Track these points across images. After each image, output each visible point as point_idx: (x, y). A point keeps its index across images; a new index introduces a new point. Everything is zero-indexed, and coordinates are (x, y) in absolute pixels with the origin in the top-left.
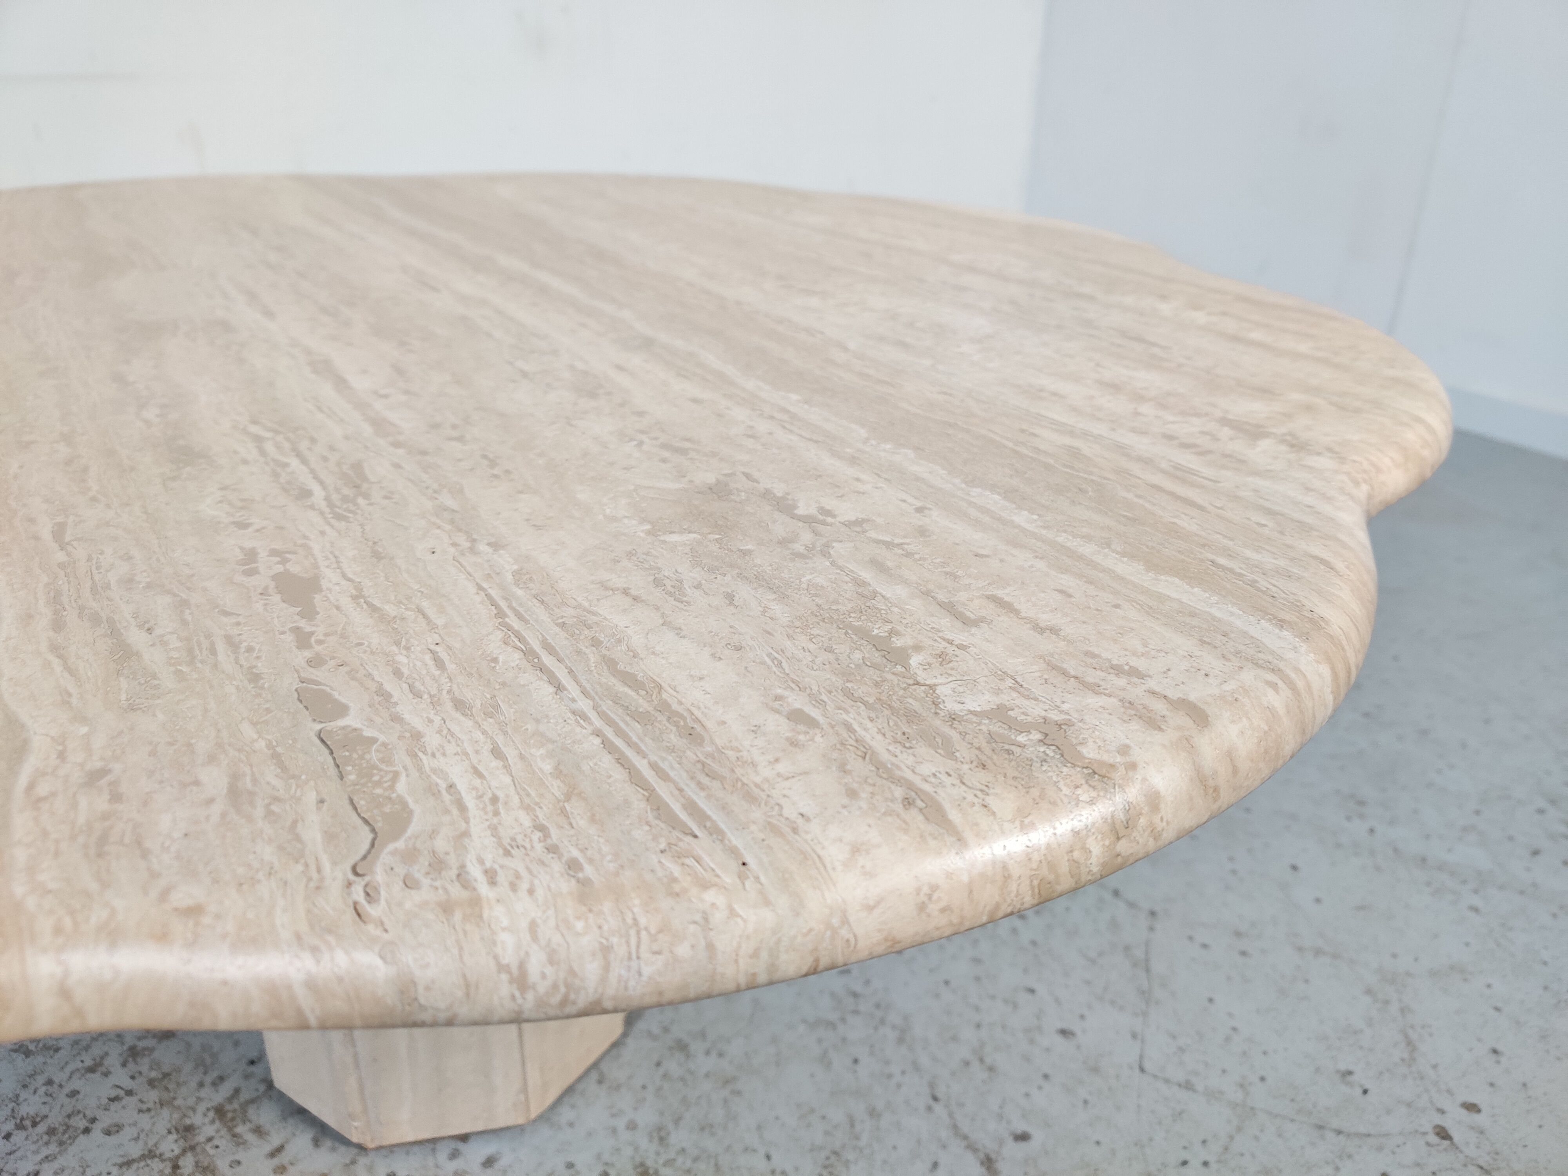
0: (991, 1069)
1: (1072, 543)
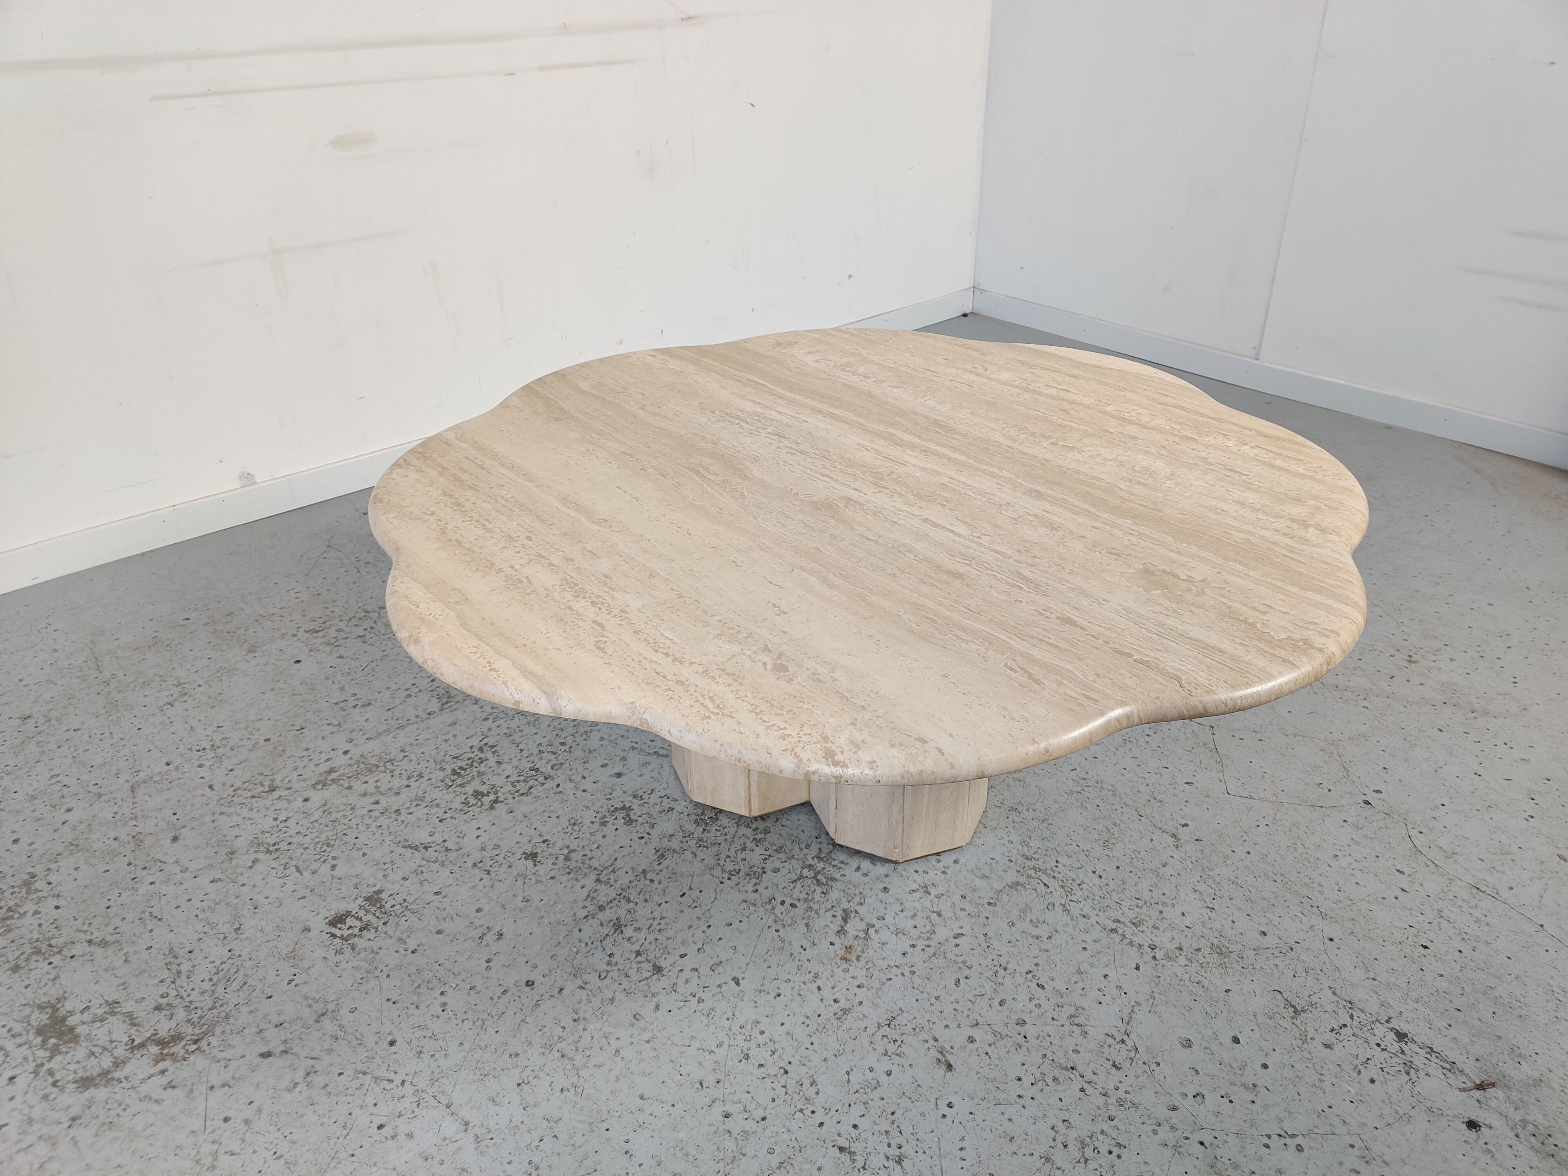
0: (1161, 801)
1: (1274, 582)
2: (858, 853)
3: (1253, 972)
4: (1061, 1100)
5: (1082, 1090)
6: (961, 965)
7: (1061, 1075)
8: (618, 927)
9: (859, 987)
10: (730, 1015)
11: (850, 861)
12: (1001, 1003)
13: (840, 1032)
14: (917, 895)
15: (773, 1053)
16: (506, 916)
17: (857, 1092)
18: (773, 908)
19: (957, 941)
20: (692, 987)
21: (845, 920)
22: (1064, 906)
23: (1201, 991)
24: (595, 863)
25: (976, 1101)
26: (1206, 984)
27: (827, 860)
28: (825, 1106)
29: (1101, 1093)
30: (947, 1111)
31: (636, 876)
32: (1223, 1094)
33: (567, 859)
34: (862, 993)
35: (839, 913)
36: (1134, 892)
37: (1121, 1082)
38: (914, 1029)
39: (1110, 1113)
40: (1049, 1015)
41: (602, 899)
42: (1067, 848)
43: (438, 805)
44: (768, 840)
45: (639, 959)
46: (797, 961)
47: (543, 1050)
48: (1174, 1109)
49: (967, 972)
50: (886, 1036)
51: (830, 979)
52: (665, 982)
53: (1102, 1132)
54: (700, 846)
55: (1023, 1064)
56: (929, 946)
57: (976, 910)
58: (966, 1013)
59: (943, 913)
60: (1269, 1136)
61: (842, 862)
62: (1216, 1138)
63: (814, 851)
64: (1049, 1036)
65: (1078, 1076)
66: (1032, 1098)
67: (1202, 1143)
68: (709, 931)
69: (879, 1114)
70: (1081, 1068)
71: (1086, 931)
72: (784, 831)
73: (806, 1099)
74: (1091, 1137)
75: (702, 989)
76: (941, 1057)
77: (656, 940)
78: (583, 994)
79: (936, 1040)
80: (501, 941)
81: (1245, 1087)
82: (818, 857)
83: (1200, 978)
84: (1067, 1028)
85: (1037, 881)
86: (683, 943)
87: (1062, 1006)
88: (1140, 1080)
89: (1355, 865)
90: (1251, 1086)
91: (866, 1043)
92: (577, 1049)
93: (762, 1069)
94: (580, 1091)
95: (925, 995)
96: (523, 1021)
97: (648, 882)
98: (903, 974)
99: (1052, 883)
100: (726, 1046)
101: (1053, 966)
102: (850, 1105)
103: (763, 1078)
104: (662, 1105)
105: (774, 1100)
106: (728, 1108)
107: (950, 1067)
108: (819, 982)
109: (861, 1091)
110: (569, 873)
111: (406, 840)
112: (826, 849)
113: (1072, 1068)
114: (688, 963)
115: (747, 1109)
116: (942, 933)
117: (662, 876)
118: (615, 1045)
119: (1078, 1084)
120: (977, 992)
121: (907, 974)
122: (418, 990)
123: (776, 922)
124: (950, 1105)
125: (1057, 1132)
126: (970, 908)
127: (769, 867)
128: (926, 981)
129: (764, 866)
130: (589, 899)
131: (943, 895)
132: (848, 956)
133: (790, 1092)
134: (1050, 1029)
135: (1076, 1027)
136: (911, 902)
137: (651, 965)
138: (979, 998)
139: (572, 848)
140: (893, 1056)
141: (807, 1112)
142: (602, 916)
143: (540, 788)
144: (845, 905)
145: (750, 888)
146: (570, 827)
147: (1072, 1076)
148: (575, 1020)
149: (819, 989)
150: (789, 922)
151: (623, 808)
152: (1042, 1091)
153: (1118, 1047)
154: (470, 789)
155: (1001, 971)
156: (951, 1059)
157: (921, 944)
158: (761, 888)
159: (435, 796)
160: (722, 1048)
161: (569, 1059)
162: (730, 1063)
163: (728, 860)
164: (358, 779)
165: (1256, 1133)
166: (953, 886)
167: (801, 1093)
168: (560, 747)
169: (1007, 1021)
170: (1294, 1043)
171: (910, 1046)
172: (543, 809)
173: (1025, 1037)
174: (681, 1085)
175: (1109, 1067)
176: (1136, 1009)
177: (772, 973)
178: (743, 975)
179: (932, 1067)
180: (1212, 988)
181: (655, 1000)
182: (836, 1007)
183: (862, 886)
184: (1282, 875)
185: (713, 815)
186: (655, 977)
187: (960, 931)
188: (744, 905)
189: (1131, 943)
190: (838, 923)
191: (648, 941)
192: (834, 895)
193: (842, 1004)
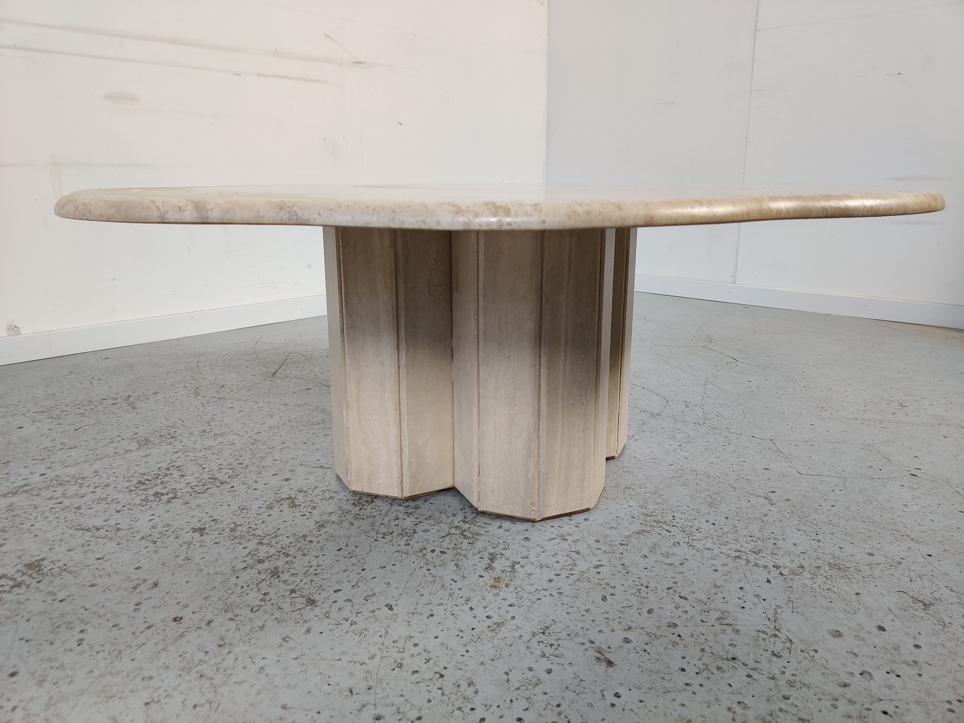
0: (748, 480)
2: (499, 516)
3: (874, 580)
4: (730, 685)
5: (749, 676)
6: (605, 586)
7: (724, 665)
8: (275, 573)
9: (510, 605)
10: (383, 632)
11: (492, 522)
12: (650, 612)
13: (495, 641)
14: (556, 541)
15: (428, 661)
16: (165, 570)
17: (518, 689)
18: (424, 555)
19: (598, 570)
20: (345, 613)
21: (492, 560)
22: (688, 543)
23: (833, 596)
24: (258, 532)
25: (644, 690)
26: (835, 589)
27: (473, 522)
28: (485, 703)
29: (768, 677)
30: (615, 700)
31: (297, 539)
32: (888, 671)
33: (232, 530)
34: (513, 611)
35: (486, 556)
36: (746, 532)
37: (785, 667)
38: (569, 635)
39: (783, 693)
40: (698, 618)
41: (262, 555)
42: (679, 508)
43: (119, 502)
44: (418, 513)
45: (293, 595)
46: (448, 590)
47: (180, 673)
48: (845, 685)
49: (612, 591)
50: (542, 642)
51: (482, 601)
52: (317, 611)
53: (781, 710)
54: (357, 518)
55: (684, 658)
56: (572, 574)
57: (610, 549)
58: (617, 620)
59: (581, 552)
60: (949, 702)
61: (485, 524)
62: (897, 707)
63: (460, 517)
64: (703, 634)
65: (741, 665)
66: (701, 685)
67: (885, 713)
68: (363, 573)
69: (544, 707)
70: (741, 657)
71: (713, 558)
72: (432, 507)
73: (464, 698)
74: (771, 715)
75: (355, 615)
76: (600, 656)
77: (312, 581)
78: (233, 625)
79: (593, 642)
80: (155, 589)
81: (907, 664)
82: (464, 521)
83: (828, 586)
84: (718, 627)
85: (659, 529)
86: (338, 582)
87: (708, 611)
88: (803, 664)
89: (924, 510)
90: (912, 663)
91: (523, 648)
92: (218, 670)
93: (416, 675)
94: (215, 705)
95: (575, 609)
96: (164, 649)
97: (307, 543)
98: (551, 595)
99: (673, 530)
100: (378, 658)
101: (690, 583)
102: (511, 701)
103: (418, 682)
104: (306, 713)
105: (429, 701)
106: (380, 711)
107: (610, 663)
108: (470, 604)
109: (522, 688)
110: (233, 539)
111: (80, 525)
112: (470, 516)
113: (734, 659)
114: (341, 597)
115: (401, 711)
116: (582, 566)
117: (320, 539)
118: (260, 663)
119: (742, 672)
120: (625, 605)
121: (555, 594)
122: (56, 630)
123: (427, 564)
124: (617, 695)
125: (734, 713)
126: (604, 548)
127: (419, 528)
128: (574, 599)
129: (415, 528)
130: (250, 556)
131: (578, 540)
132: (497, 584)
133: (446, 693)
134: (700, 629)
135: (726, 627)
136: (550, 546)
137: (305, 599)
138: (627, 609)
139: (239, 523)
140: (552, 657)
141: (467, 710)
142: (260, 567)
143: (215, 489)
144: (492, 551)
145: (402, 543)
146: (239, 511)
147: (736, 665)
148: (220, 646)
149: (471, 609)
150: (440, 563)
151: (290, 498)
152: (708, 678)
153: (772, 640)
154: (151, 492)
155: (643, 589)
156: (611, 657)
157: (564, 573)
158: (412, 543)
159: (115, 497)
160: (375, 659)
161: (208, 678)
162: (382, 672)
163: (382, 526)
164: (49, 489)
165: (935, 700)
166: (586, 535)
167: (459, 694)
168: (238, 466)
169: (658, 624)
170: (936, 627)
171: (567, 648)
172: (216, 501)
173: (679, 636)
174: (329, 694)
175: (769, 656)
176: (779, 611)
177: (424, 600)
178: (396, 603)
179: (592, 664)
180: (843, 592)
181: (307, 625)
182: (489, 622)
183: (505, 538)
184: (867, 518)
185: (369, 499)
186: (309, 607)
187: (600, 563)
188: (398, 554)
189: (756, 565)
190: (486, 562)
191: (303, 582)
192: (479, 545)
193: (495, 619)
